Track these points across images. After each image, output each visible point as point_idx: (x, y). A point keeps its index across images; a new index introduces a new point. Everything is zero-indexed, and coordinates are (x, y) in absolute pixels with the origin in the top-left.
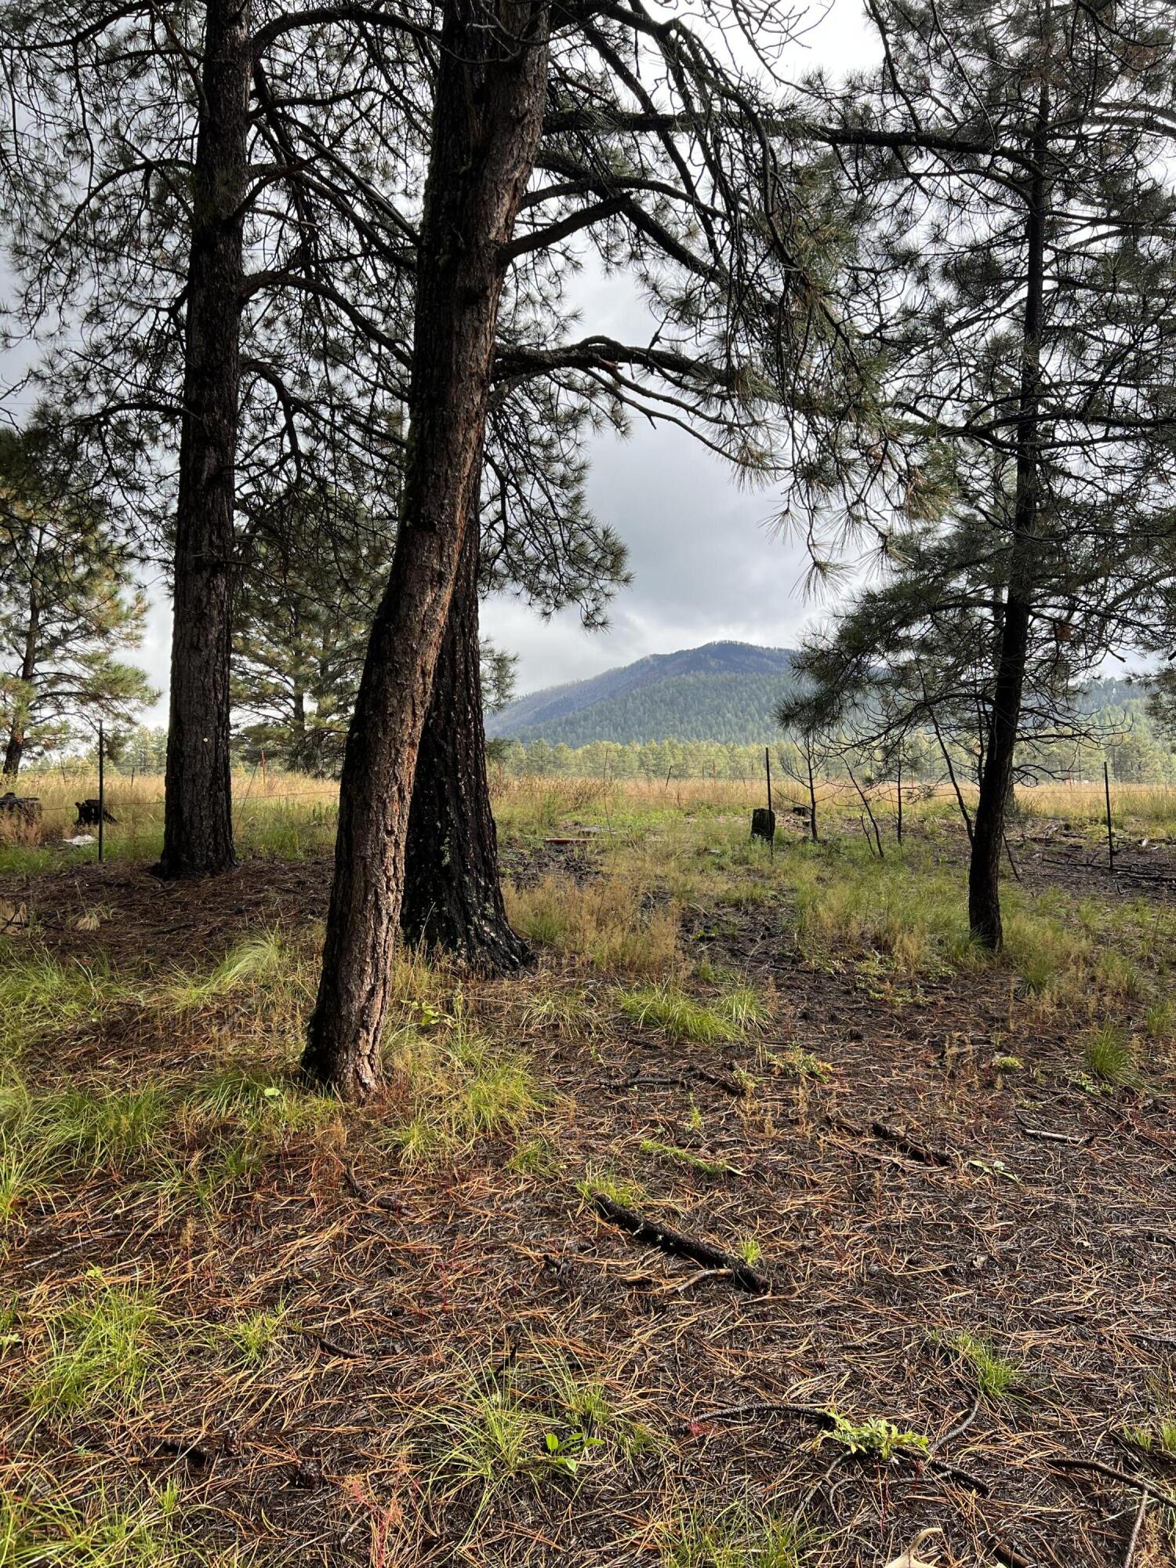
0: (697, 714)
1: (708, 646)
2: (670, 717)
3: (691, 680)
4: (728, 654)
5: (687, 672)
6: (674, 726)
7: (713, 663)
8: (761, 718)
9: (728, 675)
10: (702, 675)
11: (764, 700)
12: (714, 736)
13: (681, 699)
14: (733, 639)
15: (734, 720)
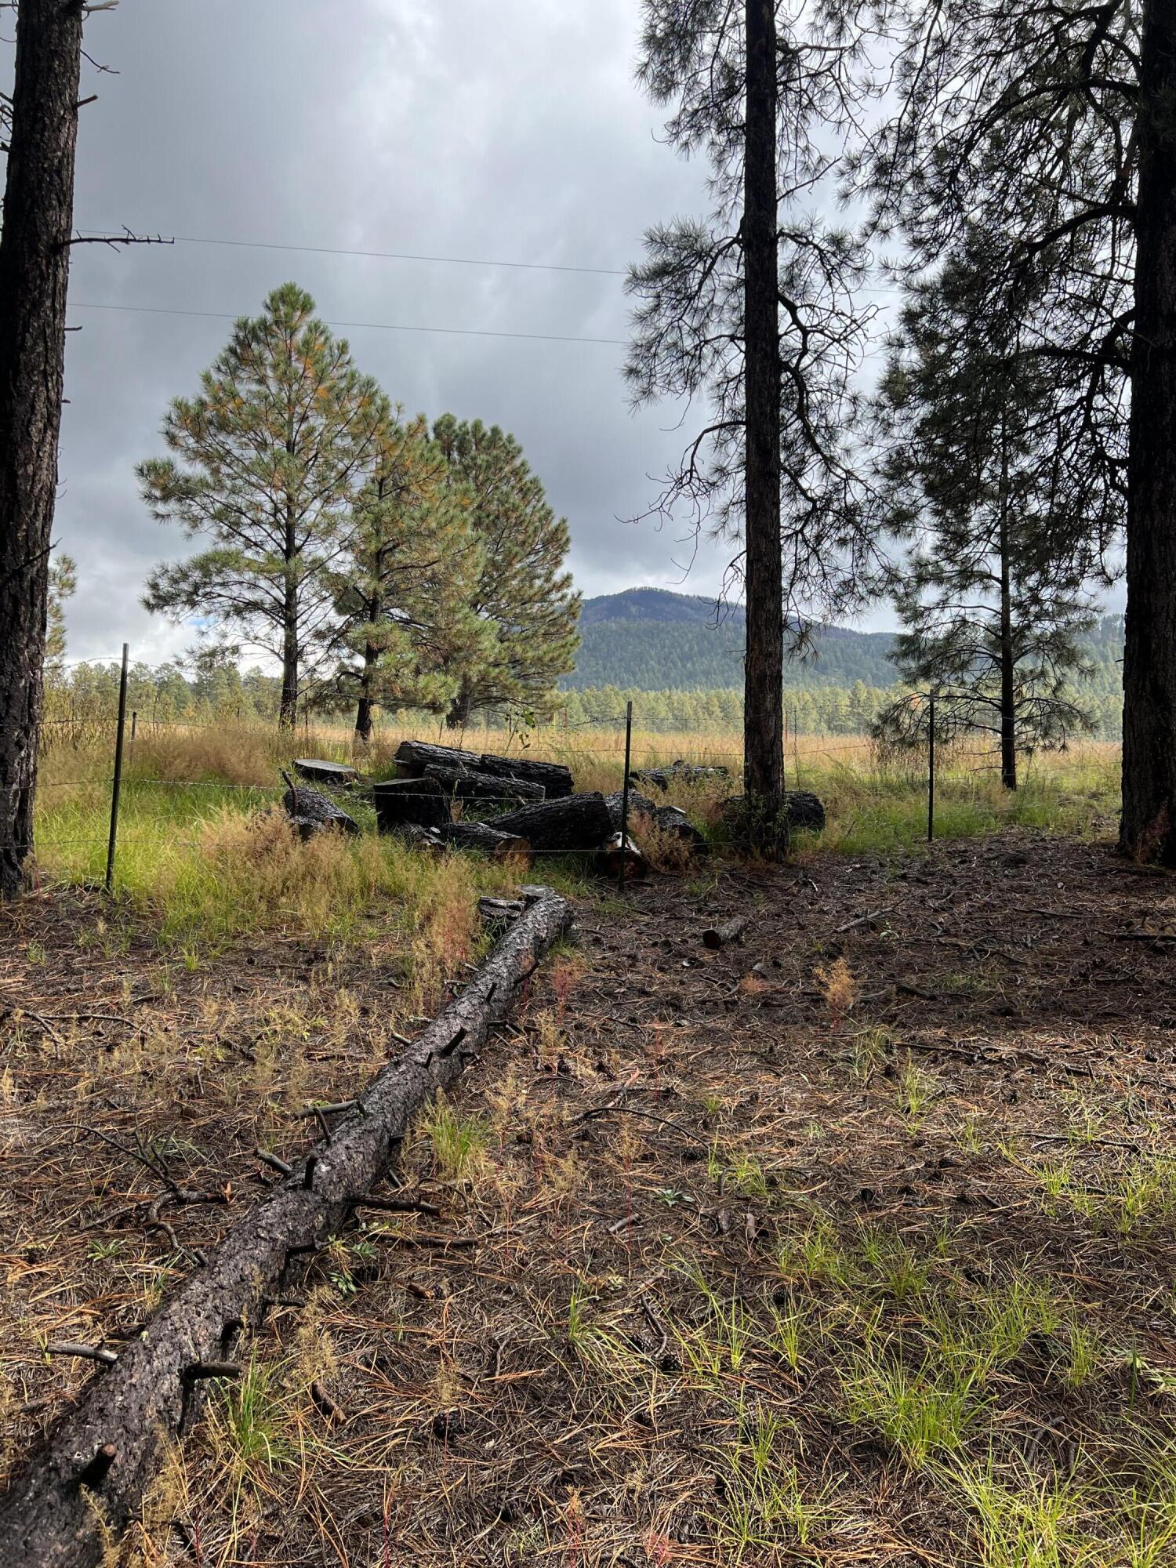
0: (621, 660)
1: (629, 592)
2: (593, 663)
3: (614, 626)
4: (649, 600)
5: (608, 618)
6: (597, 672)
7: (633, 609)
8: (684, 666)
9: (648, 623)
10: (623, 620)
11: (686, 648)
12: (637, 683)
13: (603, 645)
14: (652, 586)
15: (657, 666)
